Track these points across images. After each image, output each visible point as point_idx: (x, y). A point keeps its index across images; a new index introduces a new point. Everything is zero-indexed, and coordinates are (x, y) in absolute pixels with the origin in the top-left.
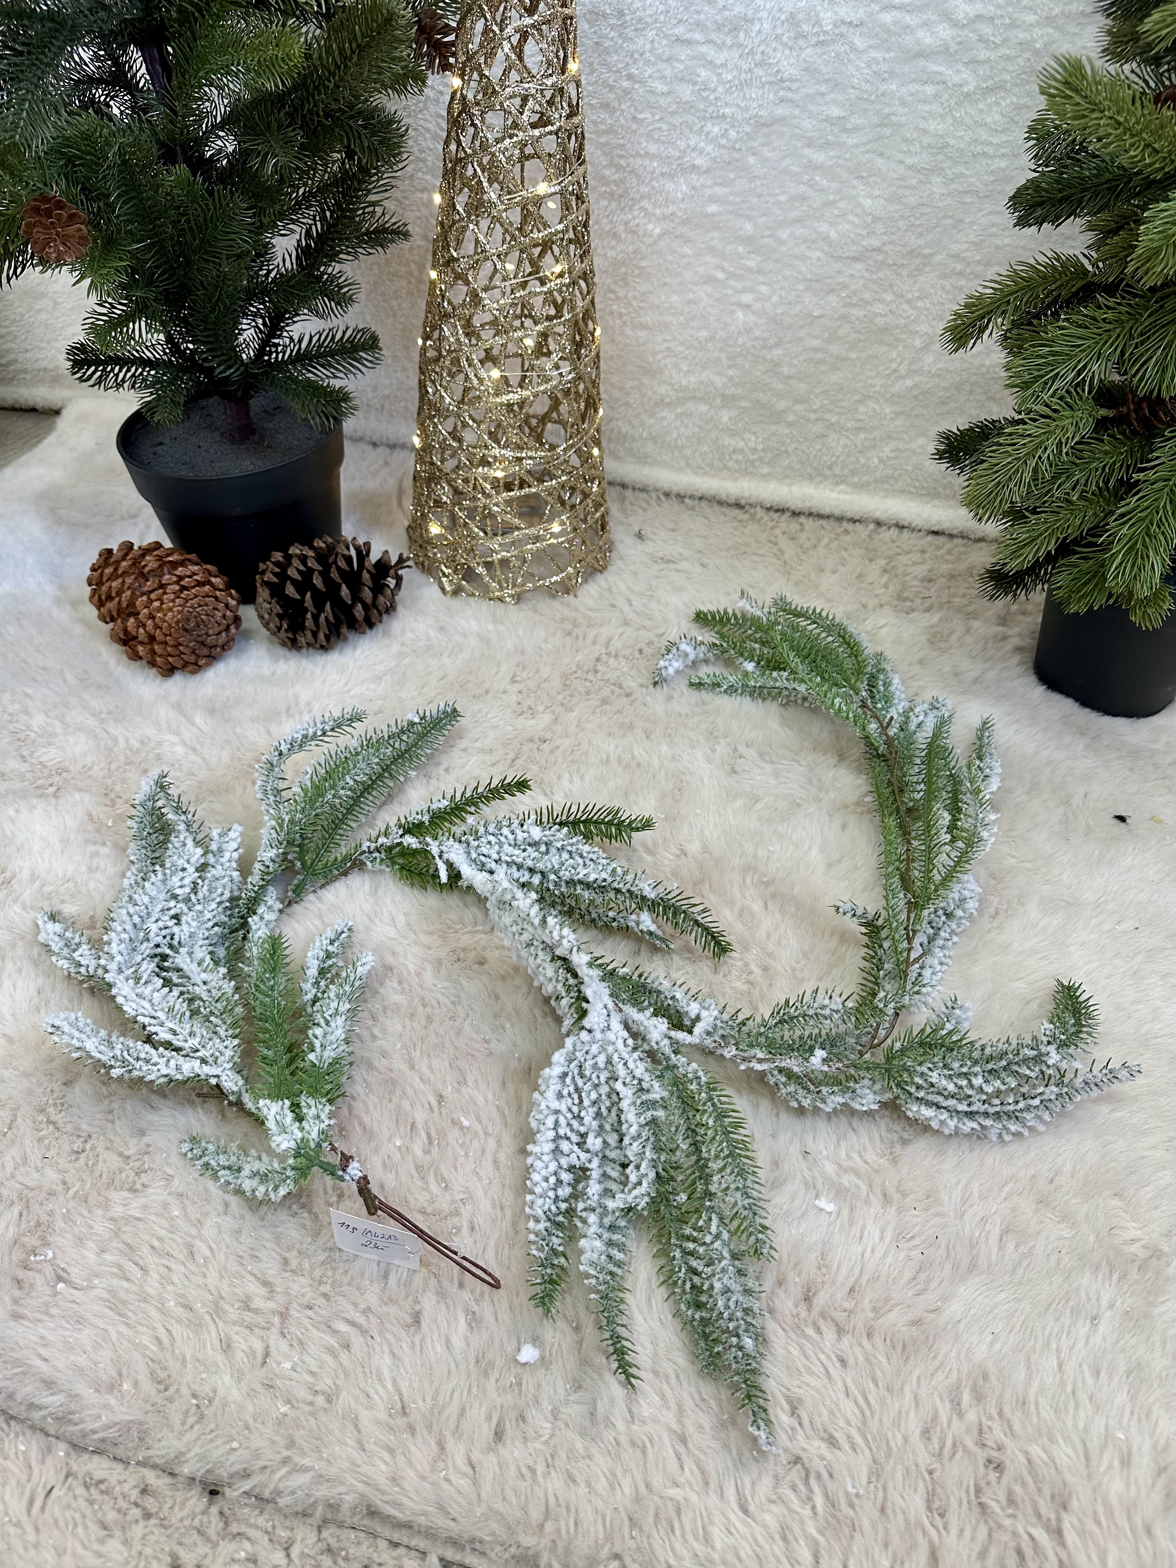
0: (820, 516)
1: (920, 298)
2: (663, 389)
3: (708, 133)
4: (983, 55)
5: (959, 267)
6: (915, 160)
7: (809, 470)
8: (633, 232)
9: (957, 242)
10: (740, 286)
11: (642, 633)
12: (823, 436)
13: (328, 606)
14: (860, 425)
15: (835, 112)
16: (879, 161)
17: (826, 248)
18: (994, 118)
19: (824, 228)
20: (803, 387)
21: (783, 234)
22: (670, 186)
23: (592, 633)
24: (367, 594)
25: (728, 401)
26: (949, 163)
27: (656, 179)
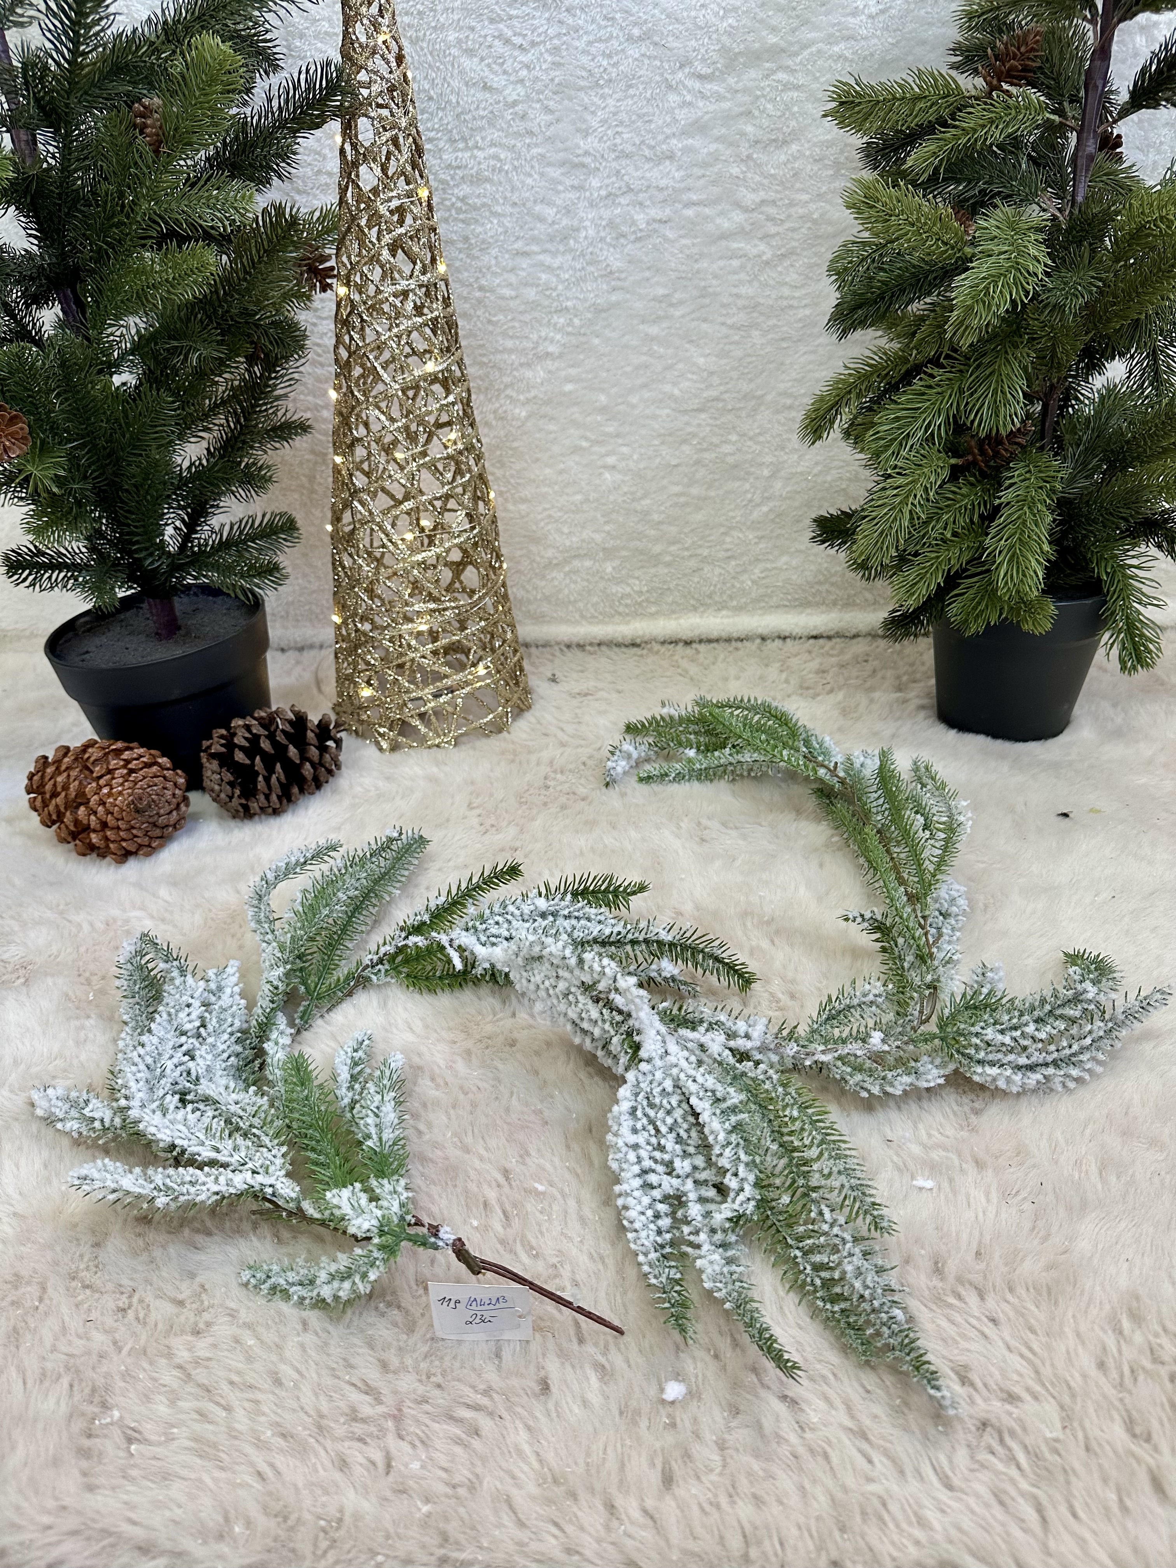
0: (710, 641)
1: (760, 434)
2: (550, 553)
3: (555, 324)
4: (773, 230)
5: (789, 402)
6: (734, 319)
7: (692, 602)
8: (502, 418)
9: (783, 381)
10: (603, 450)
11: (580, 750)
12: (698, 569)
13: (278, 766)
14: (729, 554)
15: (661, 291)
16: (705, 326)
17: (673, 405)
18: (792, 277)
19: (667, 388)
20: (673, 530)
21: (634, 399)
22: (529, 374)
23: (533, 758)
24: (314, 752)
25: (609, 553)
26: (762, 319)
27: (516, 369)
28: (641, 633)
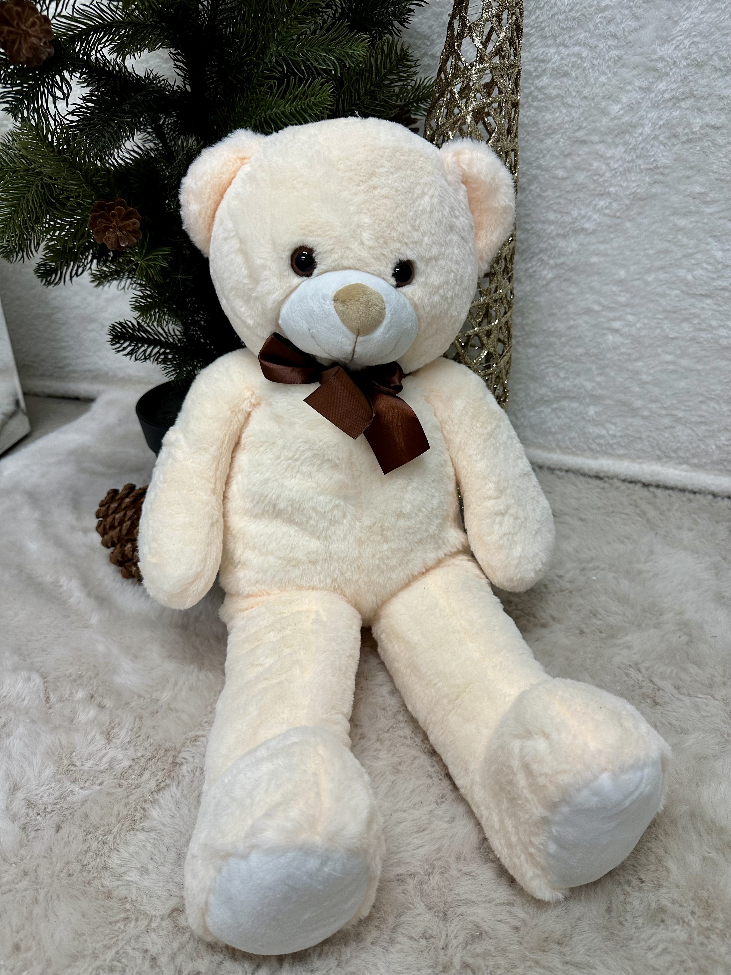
0: (666, 488)
2: (543, 391)
3: (595, 206)
7: (658, 452)
10: (611, 315)
12: (671, 427)
14: (702, 419)
15: (697, 189)
17: (683, 288)
19: (682, 273)
20: (656, 391)
21: (650, 278)
22: (562, 243)
25: (595, 399)
27: (553, 238)
28: (606, 469)
